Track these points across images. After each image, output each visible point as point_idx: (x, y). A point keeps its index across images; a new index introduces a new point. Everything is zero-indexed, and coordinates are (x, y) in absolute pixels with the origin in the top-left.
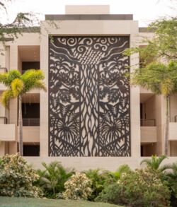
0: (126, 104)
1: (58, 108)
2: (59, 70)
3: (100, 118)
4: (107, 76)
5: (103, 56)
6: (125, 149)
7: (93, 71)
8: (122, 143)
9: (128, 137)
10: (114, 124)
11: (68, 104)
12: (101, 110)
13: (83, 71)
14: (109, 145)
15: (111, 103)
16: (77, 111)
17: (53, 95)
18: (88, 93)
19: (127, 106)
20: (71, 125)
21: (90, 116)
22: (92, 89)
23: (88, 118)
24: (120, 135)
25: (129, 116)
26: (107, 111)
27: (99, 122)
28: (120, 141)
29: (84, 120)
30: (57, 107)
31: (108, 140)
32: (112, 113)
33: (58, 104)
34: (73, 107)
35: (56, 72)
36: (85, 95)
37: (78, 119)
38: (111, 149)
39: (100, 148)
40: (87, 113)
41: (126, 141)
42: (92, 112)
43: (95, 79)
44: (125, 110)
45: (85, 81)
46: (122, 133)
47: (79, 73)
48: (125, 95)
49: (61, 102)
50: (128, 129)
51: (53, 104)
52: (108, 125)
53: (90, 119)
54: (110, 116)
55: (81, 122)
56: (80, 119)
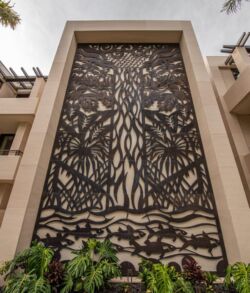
0: (188, 113)
1: (77, 118)
2: (84, 74)
3: (147, 134)
4: (155, 80)
5: (147, 60)
6: (200, 191)
7: (133, 75)
8: (192, 178)
9: (202, 166)
10: (173, 143)
11: (92, 113)
12: (148, 122)
13: (119, 75)
14: (167, 181)
15: (164, 113)
16: (108, 123)
17: (71, 102)
18: (127, 98)
19: (192, 117)
20: (94, 145)
21: (129, 131)
22: (133, 95)
23: (124, 133)
24: (186, 163)
25: (198, 131)
26: (158, 123)
27: (144, 139)
28: (187, 175)
29: (119, 137)
30: (74, 117)
31: (164, 172)
32: (168, 126)
33: (77, 113)
34: (100, 117)
35: (81, 75)
36: (121, 102)
37: (109, 135)
38: (172, 190)
39: (150, 188)
40: (124, 125)
41: (200, 174)
42: (133, 125)
43: (136, 83)
44: (188, 122)
45: (122, 84)
46: (189, 159)
47: (113, 77)
48: (185, 102)
49: (82, 110)
50: (199, 152)
51: (68, 114)
52: (161, 145)
53: (129, 136)
54: (163, 131)
55: (112, 140)
56: (112, 135)
